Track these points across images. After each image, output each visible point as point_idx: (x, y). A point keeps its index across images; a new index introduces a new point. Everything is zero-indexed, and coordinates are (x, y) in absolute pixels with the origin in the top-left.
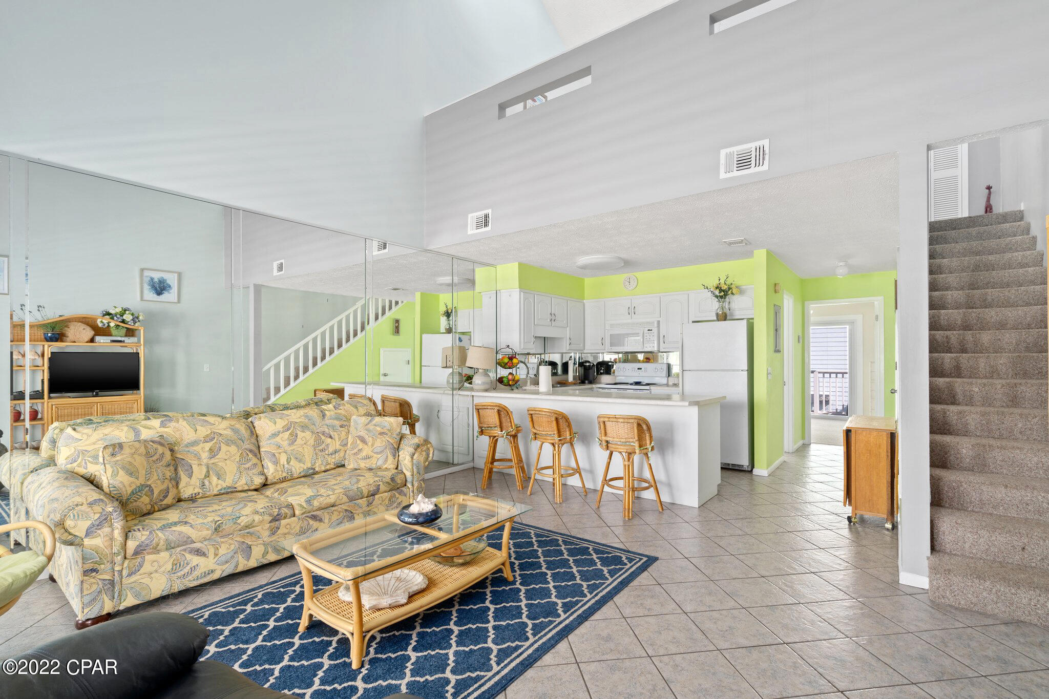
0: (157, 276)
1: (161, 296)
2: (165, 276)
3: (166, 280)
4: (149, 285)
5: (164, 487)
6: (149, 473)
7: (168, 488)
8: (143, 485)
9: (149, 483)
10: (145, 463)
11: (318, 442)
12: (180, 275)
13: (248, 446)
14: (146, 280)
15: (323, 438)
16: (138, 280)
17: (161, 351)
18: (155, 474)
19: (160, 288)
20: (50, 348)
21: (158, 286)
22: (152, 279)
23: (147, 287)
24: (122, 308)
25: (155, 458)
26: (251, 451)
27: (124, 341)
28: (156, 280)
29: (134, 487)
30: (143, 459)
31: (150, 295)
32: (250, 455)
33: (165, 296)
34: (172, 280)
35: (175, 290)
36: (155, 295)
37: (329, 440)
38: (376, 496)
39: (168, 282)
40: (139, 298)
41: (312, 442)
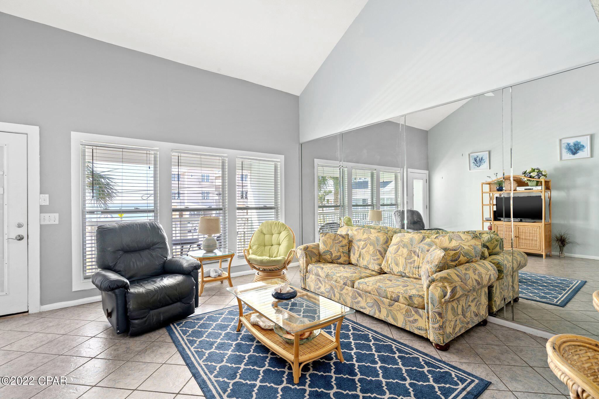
0: (572, 142)
1: (576, 155)
2: (578, 140)
3: (580, 143)
4: (566, 149)
5: (339, 254)
6: (332, 247)
7: (340, 256)
8: (328, 251)
9: (331, 251)
10: (331, 243)
11: (409, 257)
12: (592, 137)
13: (379, 248)
14: (564, 146)
15: (413, 255)
16: (558, 147)
17: (577, 194)
18: (334, 248)
19: (575, 149)
20: (497, 194)
21: (573, 148)
22: (568, 144)
23: (564, 151)
24: (532, 169)
25: (336, 242)
26: (379, 251)
27: (532, 189)
28: (572, 144)
29: (325, 250)
30: (331, 241)
31: (567, 156)
32: (378, 253)
33: (580, 154)
34: (585, 141)
35: (587, 149)
36: (571, 155)
37: (416, 258)
38: (396, 303)
39: (582, 143)
40: (559, 159)
41: (405, 255)
